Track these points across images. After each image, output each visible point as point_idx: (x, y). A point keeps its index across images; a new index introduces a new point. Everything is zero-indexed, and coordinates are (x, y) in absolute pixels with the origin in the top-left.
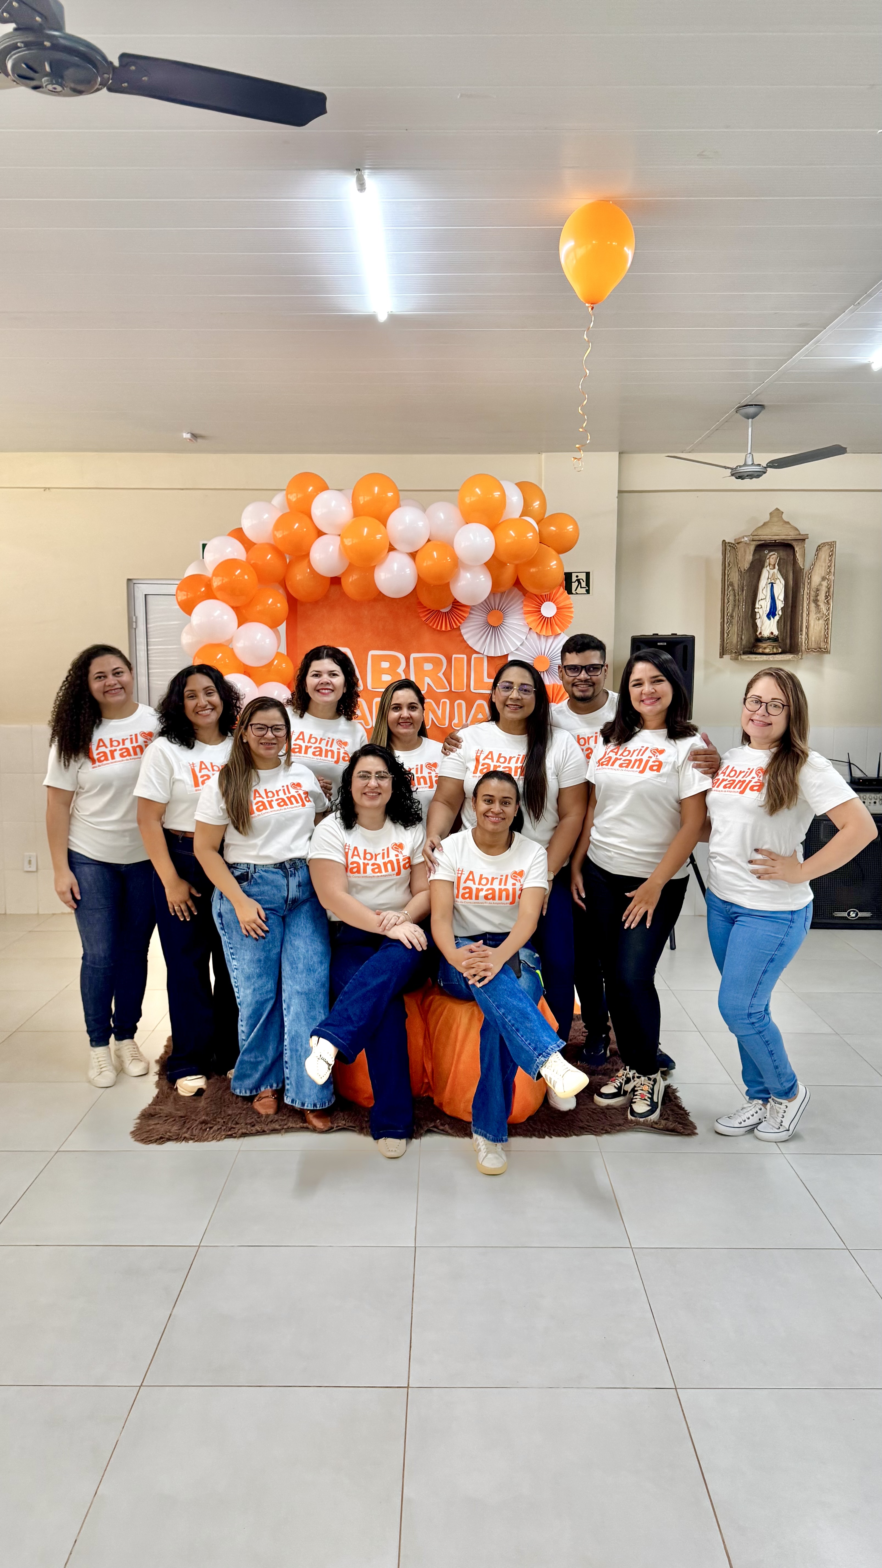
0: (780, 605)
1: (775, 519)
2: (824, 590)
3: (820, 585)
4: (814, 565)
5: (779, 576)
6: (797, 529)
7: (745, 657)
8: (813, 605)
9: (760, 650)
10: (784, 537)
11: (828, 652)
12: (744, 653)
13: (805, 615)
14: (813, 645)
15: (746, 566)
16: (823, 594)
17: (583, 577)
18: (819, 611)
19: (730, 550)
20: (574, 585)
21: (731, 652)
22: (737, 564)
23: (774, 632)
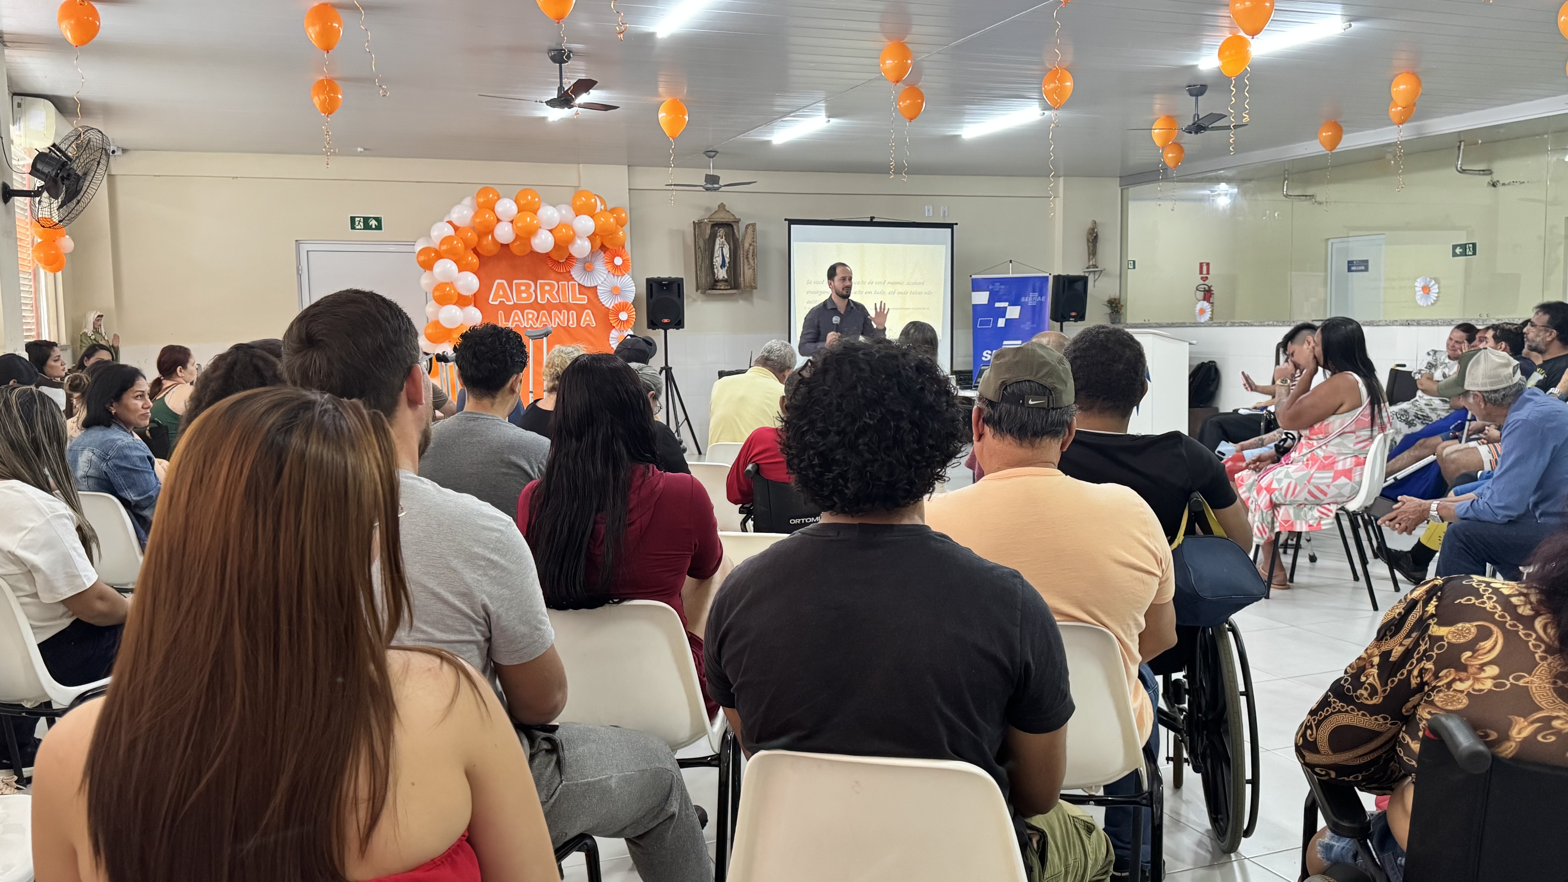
0: (727, 260)
1: (721, 209)
2: (751, 251)
3: (749, 248)
4: (745, 237)
5: (726, 243)
6: (734, 215)
7: (709, 291)
8: (746, 260)
9: (718, 287)
10: (727, 220)
11: (756, 288)
12: (709, 289)
13: (742, 266)
14: (748, 284)
15: (707, 237)
16: (751, 254)
18: (749, 264)
19: (698, 227)
21: (702, 289)
22: (703, 235)
23: (725, 277)
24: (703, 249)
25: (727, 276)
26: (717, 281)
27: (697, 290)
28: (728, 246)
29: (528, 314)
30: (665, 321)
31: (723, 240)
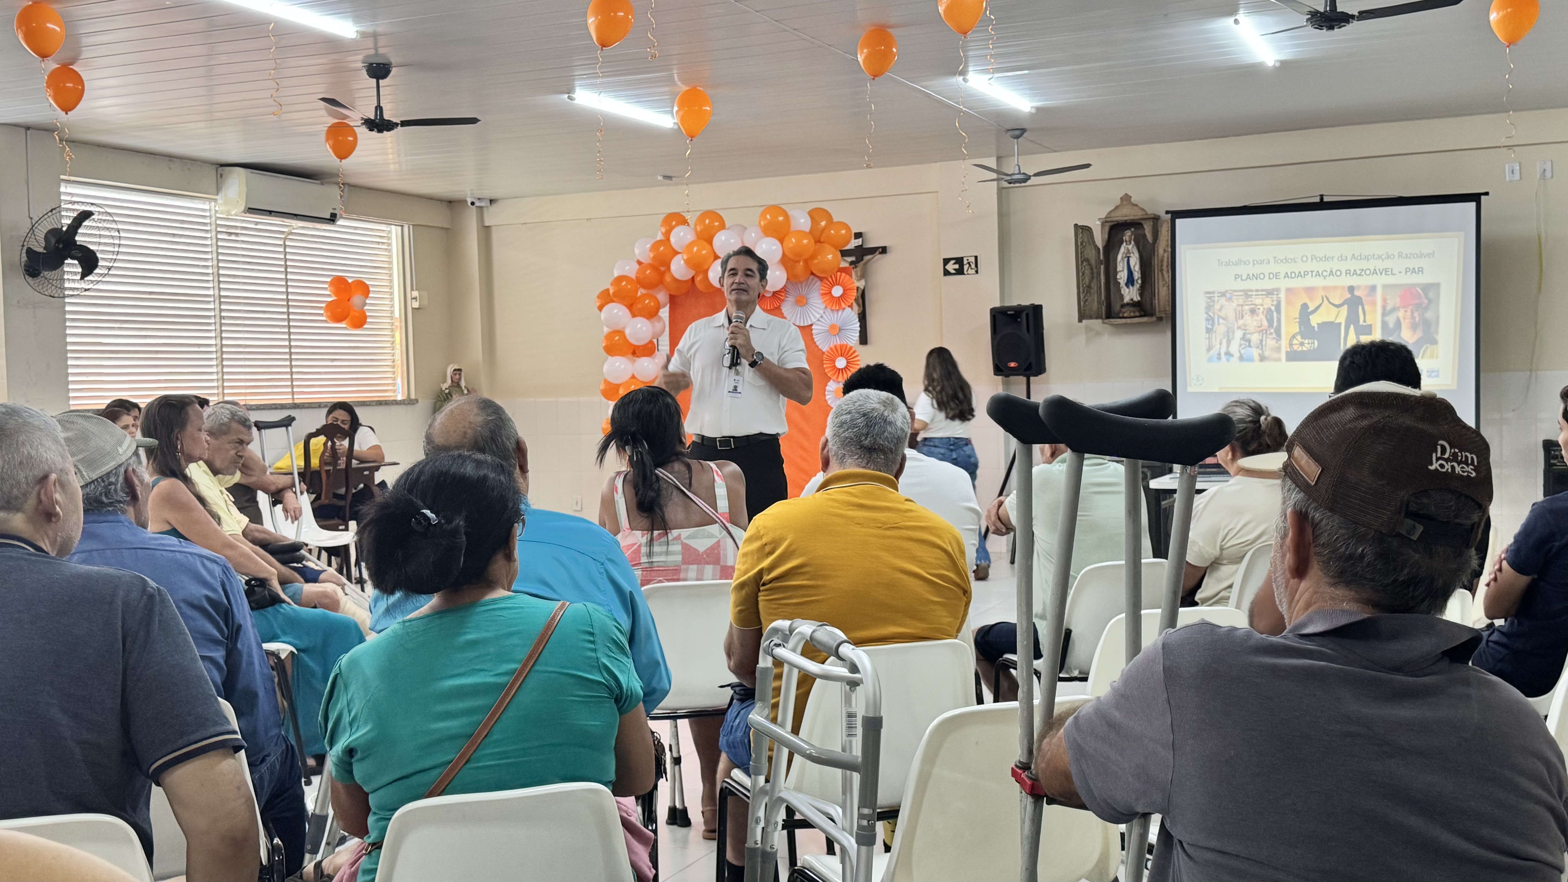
0: (1137, 275)
1: (1125, 203)
2: (1165, 259)
3: (1163, 256)
4: (1158, 239)
5: (1135, 252)
6: (1143, 210)
7: (1108, 321)
8: (1160, 274)
10: (1132, 218)
12: (1108, 318)
14: (1162, 309)
15: (1101, 244)
16: (1165, 264)
17: (972, 260)
18: (1163, 279)
19: (1083, 232)
20: (966, 267)
21: (1091, 318)
22: (1094, 242)
23: (1135, 299)
24: (1093, 262)
25: (1137, 298)
26: (1123, 306)
27: (1080, 321)
28: (1137, 255)
30: (1012, 365)
31: (1130, 247)
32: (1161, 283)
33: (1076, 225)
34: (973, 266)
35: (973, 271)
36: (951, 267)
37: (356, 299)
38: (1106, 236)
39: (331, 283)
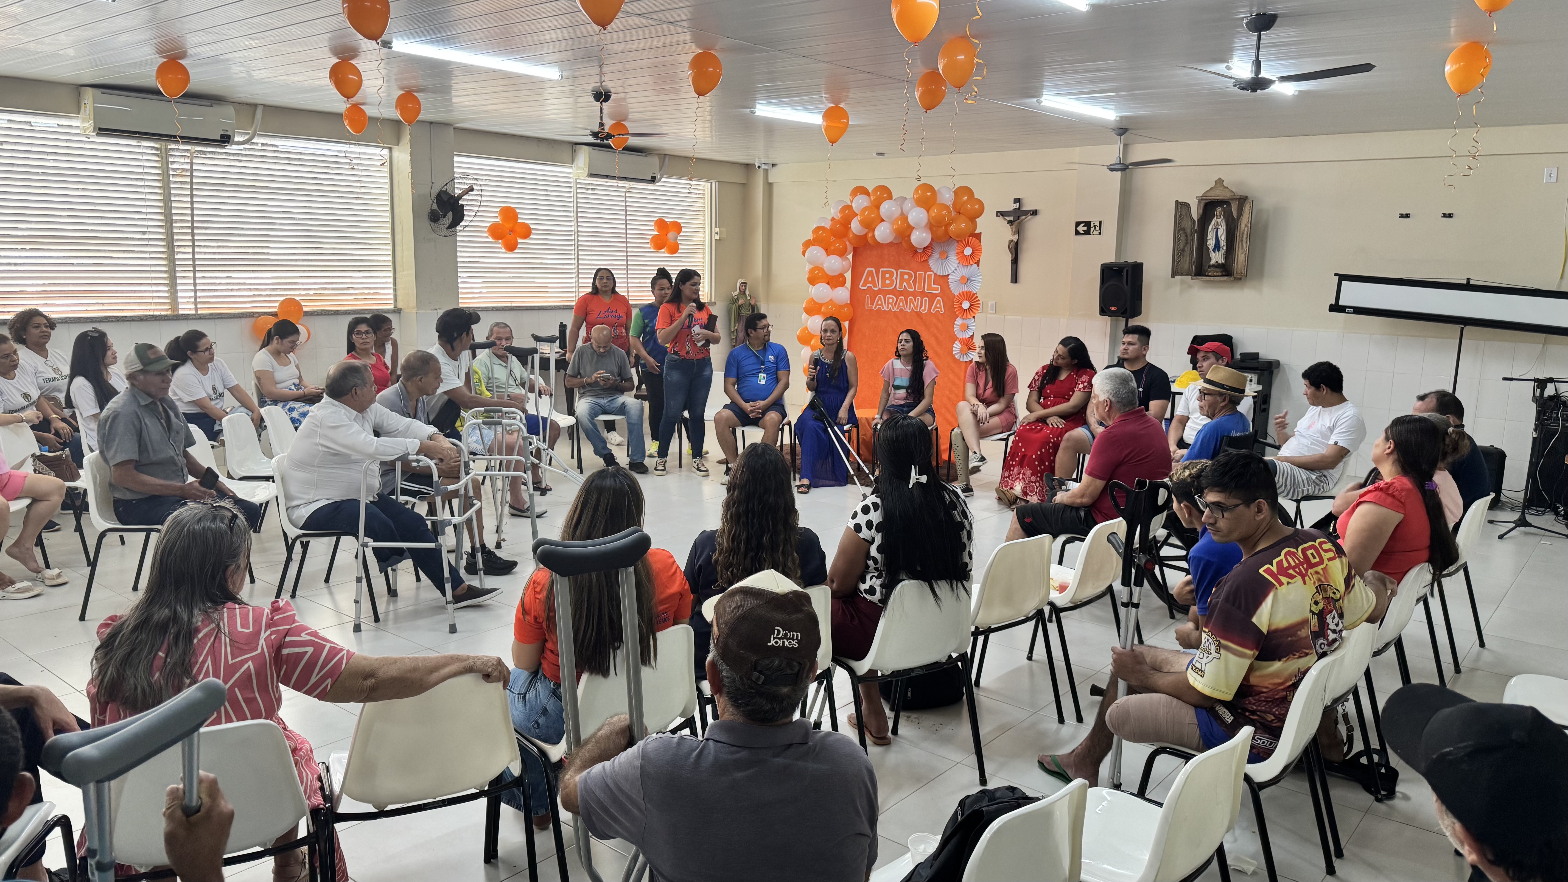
0: (1223, 243)
1: (1218, 185)
2: (1246, 233)
4: (1241, 216)
5: (1222, 224)
6: (1233, 191)
7: (1195, 278)
12: (1194, 275)
14: (1239, 270)
15: (1196, 218)
16: (1245, 236)
17: (1097, 224)
18: (1242, 248)
19: (1182, 207)
20: (1092, 229)
21: (1182, 275)
22: (1191, 215)
23: (1220, 262)
24: (1188, 231)
25: (1221, 261)
26: (1210, 266)
27: (1173, 276)
28: (1224, 227)
29: (889, 298)
30: (1113, 308)
31: (1219, 220)
32: (1240, 251)
33: (1177, 202)
34: (1098, 229)
35: (1098, 233)
36: (1081, 228)
37: (671, 235)
38: (1201, 211)
39: (656, 222)
